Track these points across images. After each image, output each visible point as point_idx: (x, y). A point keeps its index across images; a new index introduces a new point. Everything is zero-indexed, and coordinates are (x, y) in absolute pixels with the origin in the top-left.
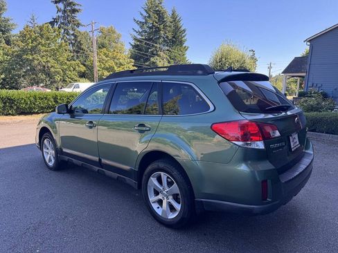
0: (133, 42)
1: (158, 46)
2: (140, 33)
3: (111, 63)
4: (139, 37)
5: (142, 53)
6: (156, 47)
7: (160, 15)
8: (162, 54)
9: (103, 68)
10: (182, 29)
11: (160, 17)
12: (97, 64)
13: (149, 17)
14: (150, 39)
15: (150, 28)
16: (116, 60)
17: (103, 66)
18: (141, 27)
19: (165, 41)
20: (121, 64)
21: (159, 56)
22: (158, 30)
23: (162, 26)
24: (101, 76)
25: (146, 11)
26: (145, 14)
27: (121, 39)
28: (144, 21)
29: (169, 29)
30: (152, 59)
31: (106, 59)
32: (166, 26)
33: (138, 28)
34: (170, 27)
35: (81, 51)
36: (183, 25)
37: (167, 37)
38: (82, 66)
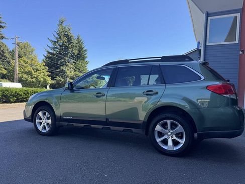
0: (46, 54)
1: (67, 59)
2: (53, 49)
3: (29, 68)
4: (52, 51)
5: (54, 64)
6: (65, 60)
8: (69, 64)
9: (22, 72)
10: (85, 49)
11: (68, 39)
12: (17, 68)
13: (60, 38)
14: (60, 54)
15: (61, 46)
16: (33, 67)
17: (22, 70)
18: (53, 45)
19: (72, 56)
20: (37, 70)
21: (67, 65)
22: (67, 48)
23: (70, 46)
24: (21, 78)
25: (58, 34)
26: (57, 36)
28: (56, 40)
29: (75, 48)
30: (62, 68)
31: (26, 65)
32: (73, 46)
33: (51, 45)
34: (76, 46)
35: (3, 58)
36: (85, 46)
37: (74, 53)
38: (4, 69)
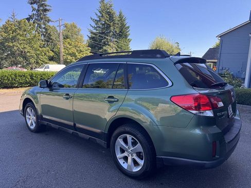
0: (90, 35)
1: (109, 38)
2: (95, 28)
3: (73, 50)
4: (95, 31)
5: (96, 43)
6: (107, 39)
7: (110, 15)
8: (111, 44)
9: (67, 54)
10: (127, 26)
11: (110, 16)
12: (63, 50)
13: (102, 16)
14: (103, 33)
15: (103, 25)
16: (77, 48)
17: (67, 52)
18: (96, 24)
19: (114, 34)
20: (81, 51)
21: (109, 45)
22: (109, 27)
23: (112, 24)
24: (66, 59)
25: (100, 12)
26: (99, 14)
27: (81, 33)
28: (98, 19)
29: (117, 26)
30: (104, 48)
31: (70, 47)
32: (115, 23)
33: (94, 24)
34: (118, 24)
35: (51, 41)
37: (116, 32)
38: (51, 52)
